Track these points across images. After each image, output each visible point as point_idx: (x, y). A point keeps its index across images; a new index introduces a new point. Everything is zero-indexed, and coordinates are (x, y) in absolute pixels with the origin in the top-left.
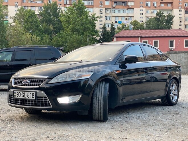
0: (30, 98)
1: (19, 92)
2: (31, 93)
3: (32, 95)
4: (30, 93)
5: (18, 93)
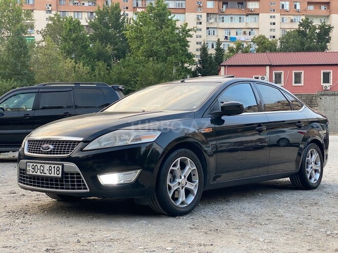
0: (52, 175)
1: (35, 164)
3: (56, 171)
4: (53, 166)
5: (33, 167)
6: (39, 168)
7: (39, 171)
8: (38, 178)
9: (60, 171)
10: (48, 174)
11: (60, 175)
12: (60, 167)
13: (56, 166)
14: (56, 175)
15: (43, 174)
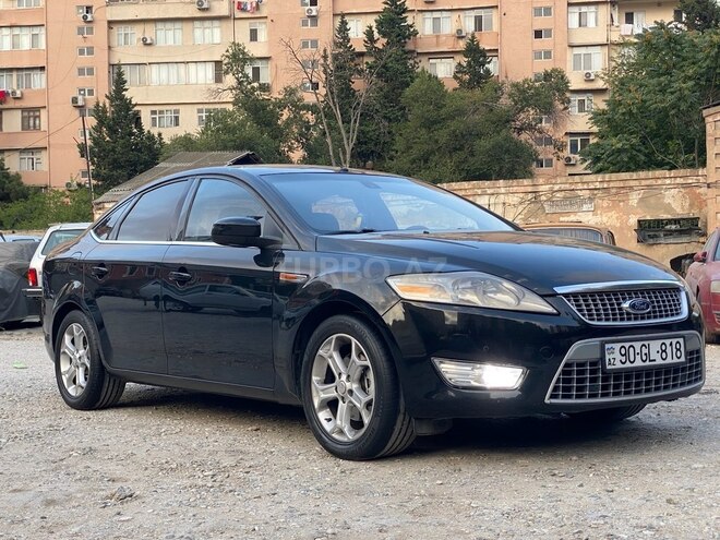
0: (669, 361)
1: (627, 345)
2: (671, 344)
3: (674, 350)
4: (668, 342)
5: (623, 351)
6: (638, 351)
7: (638, 357)
8: (639, 372)
9: (682, 349)
10: (659, 361)
11: (683, 359)
12: (681, 340)
13: (674, 341)
14: (676, 360)
15: (648, 363)
